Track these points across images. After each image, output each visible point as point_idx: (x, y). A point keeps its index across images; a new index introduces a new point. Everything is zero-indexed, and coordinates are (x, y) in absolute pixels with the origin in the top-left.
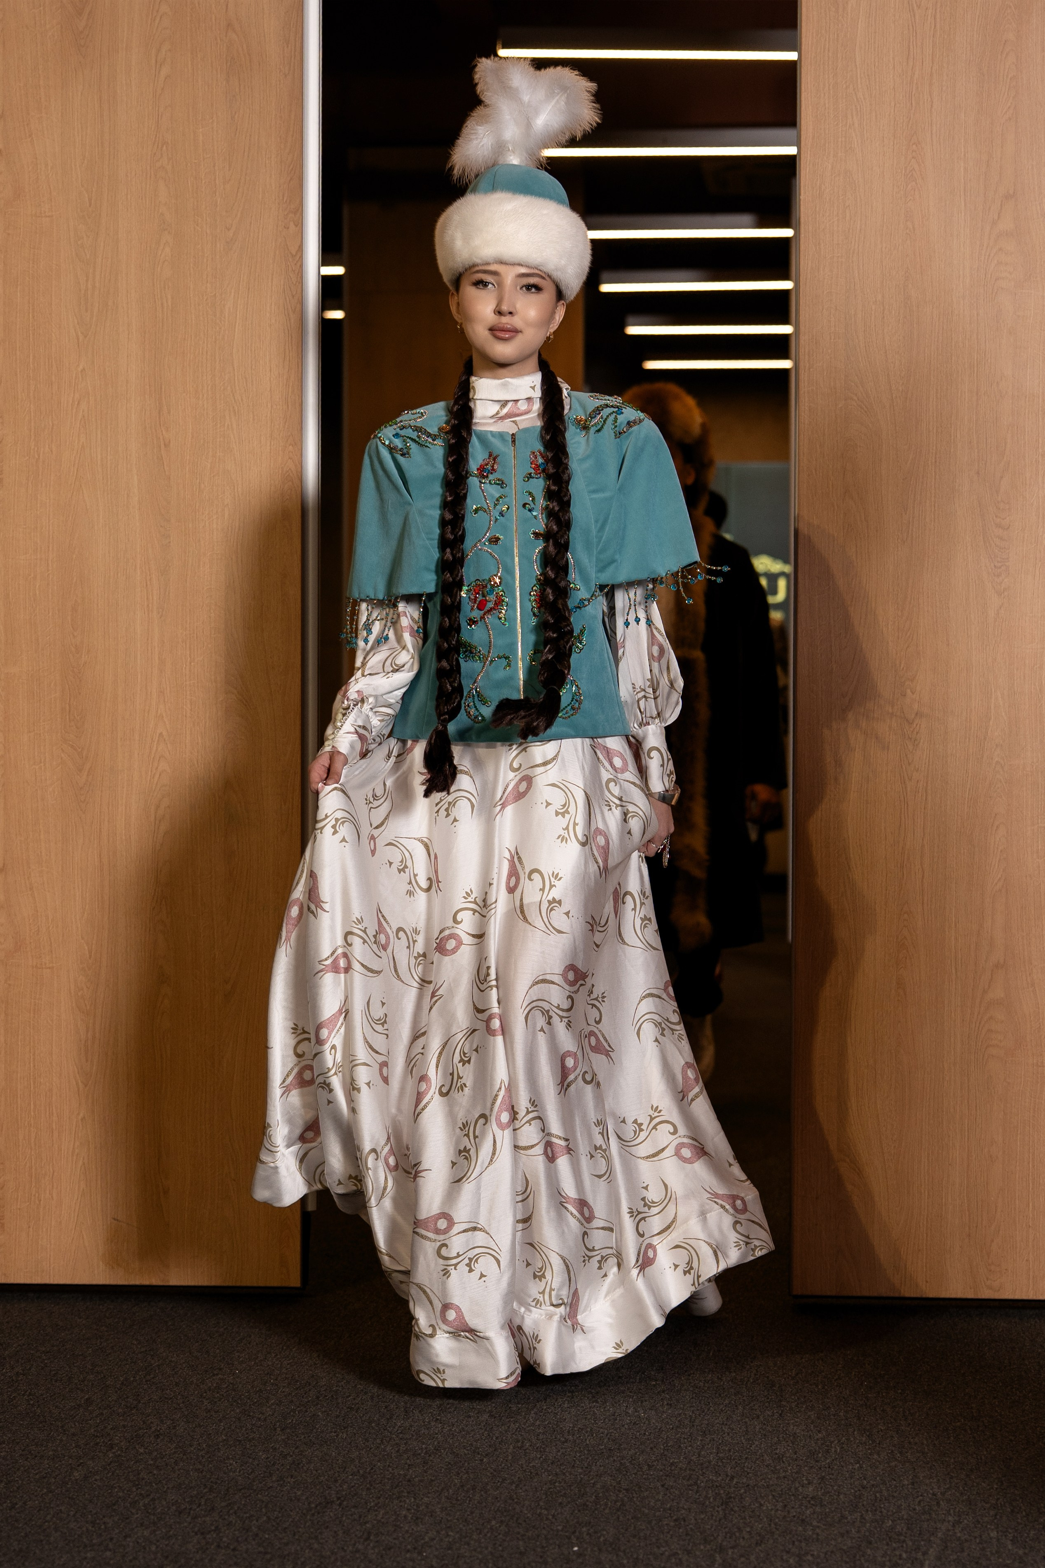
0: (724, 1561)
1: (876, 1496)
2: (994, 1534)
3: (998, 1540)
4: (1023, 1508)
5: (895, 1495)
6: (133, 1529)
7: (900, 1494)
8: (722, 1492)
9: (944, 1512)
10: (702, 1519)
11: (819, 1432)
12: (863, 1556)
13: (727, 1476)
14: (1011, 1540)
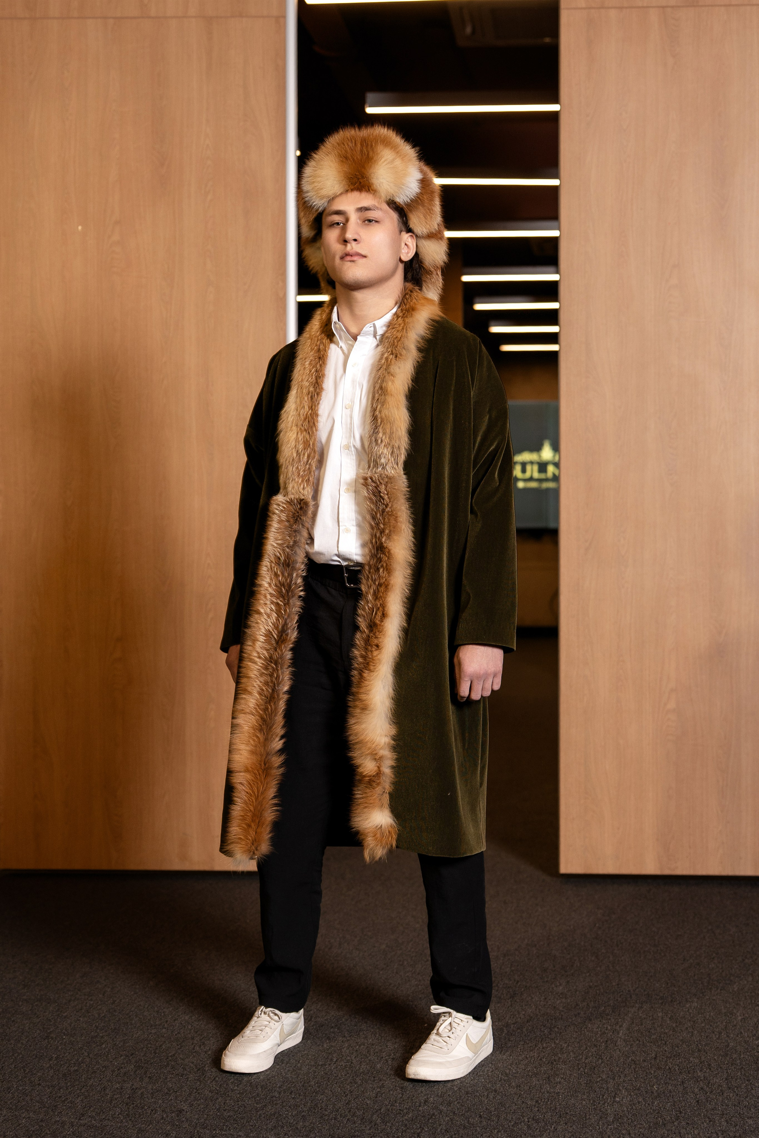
0: (508, 1032)
1: (597, 992)
2: (660, 1014)
3: (662, 1018)
4: (678, 999)
5: (607, 991)
6: (179, 1016)
7: (610, 991)
8: (511, 990)
9: (634, 1001)
10: (499, 1007)
11: (569, 954)
12: (586, 1028)
13: (515, 980)
14: (669, 1018)
